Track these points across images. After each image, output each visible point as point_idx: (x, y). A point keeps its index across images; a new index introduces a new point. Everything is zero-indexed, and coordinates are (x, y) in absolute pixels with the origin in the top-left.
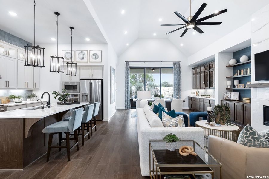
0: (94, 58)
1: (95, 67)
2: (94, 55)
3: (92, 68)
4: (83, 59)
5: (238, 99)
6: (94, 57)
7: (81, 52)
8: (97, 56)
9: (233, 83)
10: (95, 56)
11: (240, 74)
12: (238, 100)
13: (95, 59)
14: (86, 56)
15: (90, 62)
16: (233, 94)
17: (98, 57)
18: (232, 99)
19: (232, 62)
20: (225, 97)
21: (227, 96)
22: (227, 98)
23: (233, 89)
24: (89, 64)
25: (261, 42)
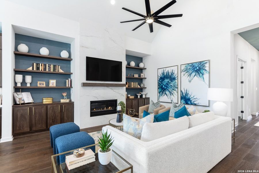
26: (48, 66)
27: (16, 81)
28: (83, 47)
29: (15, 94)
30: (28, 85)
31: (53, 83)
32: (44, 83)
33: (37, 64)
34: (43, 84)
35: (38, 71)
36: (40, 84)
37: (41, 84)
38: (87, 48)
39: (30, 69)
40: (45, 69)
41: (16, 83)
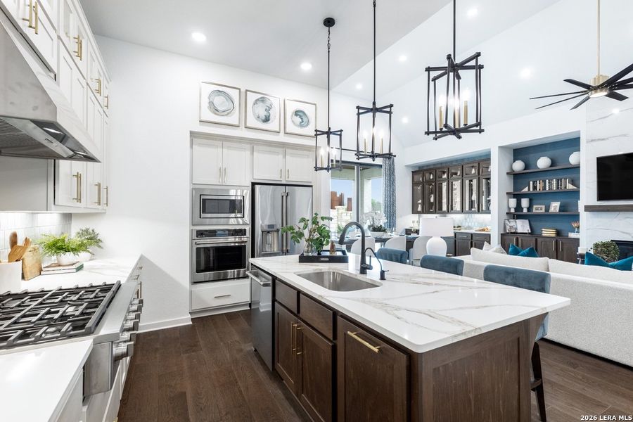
0: (298, 123)
1: (293, 149)
2: (297, 113)
3: (288, 151)
4: (267, 120)
5: (530, 231)
6: (298, 120)
7: (262, 100)
8: (305, 120)
9: (519, 204)
10: (300, 117)
11: (535, 188)
12: (529, 233)
13: (301, 125)
14: (275, 113)
15: (285, 133)
16: (519, 221)
17: (308, 124)
18: (519, 231)
19: (519, 166)
20: (508, 227)
21: (511, 227)
22: (513, 231)
23: (517, 214)
24: (281, 138)
25: (607, 139)
26: (549, 183)
27: (510, 206)
28: (592, 141)
29: (507, 222)
30: (525, 211)
31: (555, 207)
32: (544, 207)
33: (534, 182)
34: (541, 209)
35: (535, 192)
36: (537, 209)
37: (539, 209)
38: (603, 139)
39: (526, 190)
40: (544, 188)
41: (509, 209)
